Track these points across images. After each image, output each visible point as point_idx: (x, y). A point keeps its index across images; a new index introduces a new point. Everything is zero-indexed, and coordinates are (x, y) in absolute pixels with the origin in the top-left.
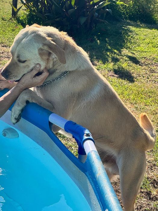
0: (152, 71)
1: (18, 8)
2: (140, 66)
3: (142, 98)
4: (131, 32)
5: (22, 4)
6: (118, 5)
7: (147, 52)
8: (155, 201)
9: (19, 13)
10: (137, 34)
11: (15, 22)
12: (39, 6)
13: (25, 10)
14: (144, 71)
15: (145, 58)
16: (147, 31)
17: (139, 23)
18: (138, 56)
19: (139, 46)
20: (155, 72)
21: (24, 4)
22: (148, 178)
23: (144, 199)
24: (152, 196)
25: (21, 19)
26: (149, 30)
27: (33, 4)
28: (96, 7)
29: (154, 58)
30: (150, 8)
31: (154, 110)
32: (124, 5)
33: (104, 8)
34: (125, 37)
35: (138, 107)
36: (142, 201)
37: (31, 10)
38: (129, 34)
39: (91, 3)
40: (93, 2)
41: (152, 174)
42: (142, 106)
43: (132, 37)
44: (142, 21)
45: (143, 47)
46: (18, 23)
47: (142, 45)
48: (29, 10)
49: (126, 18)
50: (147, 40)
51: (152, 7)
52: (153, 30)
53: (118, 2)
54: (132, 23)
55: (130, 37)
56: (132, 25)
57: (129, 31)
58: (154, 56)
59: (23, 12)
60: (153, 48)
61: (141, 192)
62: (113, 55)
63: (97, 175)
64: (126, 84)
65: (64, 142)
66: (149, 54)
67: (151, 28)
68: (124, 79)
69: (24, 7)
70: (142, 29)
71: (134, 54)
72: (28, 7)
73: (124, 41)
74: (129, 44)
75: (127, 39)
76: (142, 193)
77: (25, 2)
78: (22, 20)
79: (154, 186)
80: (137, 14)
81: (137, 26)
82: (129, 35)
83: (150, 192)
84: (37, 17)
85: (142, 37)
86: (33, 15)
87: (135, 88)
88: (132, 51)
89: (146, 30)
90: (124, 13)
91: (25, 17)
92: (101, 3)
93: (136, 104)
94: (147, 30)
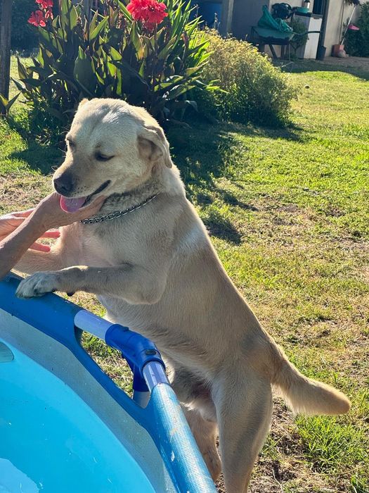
0: (279, 221)
1: (10, 99)
2: (255, 212)
3: (259, 275)
4: (236, 143)
5: (19, 92)
6: (208, 93)
7: (268, 183)
8: (287, 480)
9: (12, 109)
10: (247, 149)
11: (5, 126)
12: (52, 94)
13: (25, 103)
14: (262, 220)
15: (264, 195)
16: (267, 143)
17: (250, 127)
18: (251, 192)
19: (251, 171)
20: (284, 224)
21: (23, 91)
22: (273, 435)
23: (266, 478)
24: (280, 471)
25: (17, 119)
26: (271, 141)
27: (41, 90)
28: (165, 96)
29: (281, 196)
30: (271, 97)
31: (283, 300)
32: (220, 92)
33: (181, 97)
34: (224, 154)
35: (252, 293)
36: (262, 482)
37: (36, 103)
38: (232, 148)
39: (156, 88)
40: (160, 87)
41: (281, 426)
42: (260, 291)
43: (237, 155)
44: (257, 124)
45: (259, 174)
46: (12, 128)
47: (257, 170)
48: (32, 103)
49: (225, 117)
50: (268, 161)
51: (276, 95)
52: (279, 140)
53: (208, 87)
54: (238, 126)
55: (234, 155)
56: (238, 131)
57: (231, 142)
58: (282, 191)
59: (20, 107)
60: (280, 176)
61: (259, 463)
62: (200, 190)
63: (172, 433)
64: (228, 247)
65: (106, 365)
66: (271, 188)
67: (274, 137)
68: (223, 239)
69: (22, 97)
70: (257, 139)
71: (243, 188)
72: (32, 97)
73: (222, 162)
74: (231, 168)
75: (228, 159)
76: (262, 464)
77: (24, 86)
78: (19, 122)
79: (285, 452)
80: (247, 109)
81: (248, 133)
82: (232, 152)
83: (278, 462)
84: (49, 118)
85: (258, 154)
86: (41, 113)
87: (245, 256)
88: (238, 182)
89: (265, 139)
90: (221, 108)
91: (25, 116)
92: (176, 87)
93: (246, 286)
94: (268, 140)
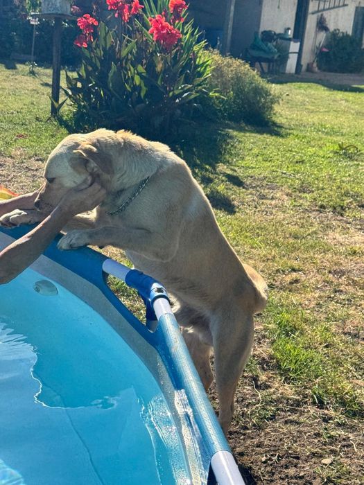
0: (263, 197)
1: (60, 102)
2: (244, 190)
3: (246, 237)
4: (231, 138)
5: (66, 97)
6: (211, 98)
7: (255, 168)
8: (264, 390)
9: (61, 110)
10: (240, 142)
11: (56, 123)
12: (92, 99)
13: (71, 105)
14: (250, 196)
15: (252, 177)
16: (255, 137)
17: (243, 125)
18: (242, 175)
19: (243, 159)
20: (267, 199)
21: (70, 97)
22: (254, 356)
23: (248, 388)
24: (259, 383)
25: (64, 119)
26: (259, 136)
27: (83, 96)
28: (177, 101)
29: (265, 178)
30: (259, 102)
31: (264, 256)
32: (220, 98)
33: (190, 102)
34: (222, 146)
35: (241, 251)
36: (245, 391)
37: (79, 106)
38: (228, 141)
39: (171, 94)
40: (173, 93)
41: (261, 350)
42: (247, 248)
43: (232, 146)
44: (248, 122)
45: (249, 160)
46: (61, 125)
47: (247, 158)
48: (76, 106)
49: (224, 118)
50: (256, 151)
51: (263, 100)
52: (265, 135)
53: (211, 94)
54: (233, 124)
55: (230, 146)
56: (233, 128)
57: (228, 136)
58: (266, 174)
59: (67, 109)
60: (264, 162)
61: (243, 376)
62: (203, 173)
63: (173, 351)
64: (223, 216)
65: (129, 303)
66: (257, 171)
67: (261, 132)
68: (220, 209)
69: (69, 102)
70: (248, 134)
71: (235, 171)
72: (76, 101)
73: (220, 153)
74: (227, 157)
75: (225, 149)
76: (245, 377)
77: (70, 93)
78: (66, 120)
79: (263, 368)
80: (241, 111)
81: (241, 130)
82: (228, 143)
83: (257, 376)
84: (89, 117)
85: (248, 146)
86: (83, 113)
87: (236, 222)
88: (232, 167)
89: (253, 135)
90: (220, 111)
91: (71, 115)
92: (186, 94)
93: (237, 245)
94: (256, 135)
